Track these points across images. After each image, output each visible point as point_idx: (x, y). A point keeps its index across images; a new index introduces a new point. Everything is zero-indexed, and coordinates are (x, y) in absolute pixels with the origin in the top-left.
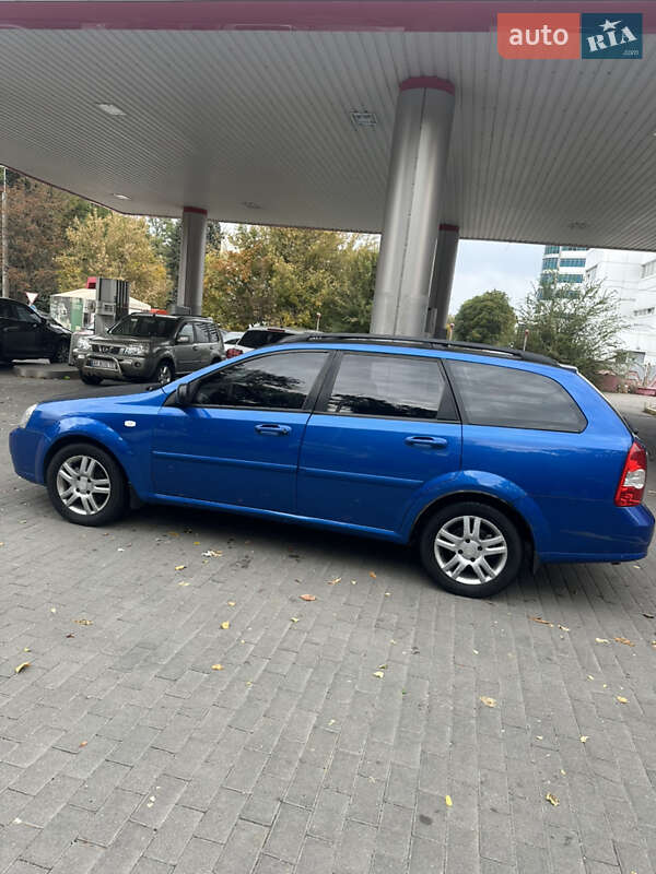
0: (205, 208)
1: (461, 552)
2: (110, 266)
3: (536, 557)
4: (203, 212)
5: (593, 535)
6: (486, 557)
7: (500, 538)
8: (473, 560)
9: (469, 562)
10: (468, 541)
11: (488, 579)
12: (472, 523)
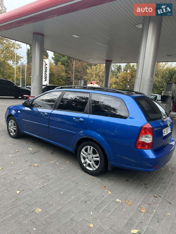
0: (111, 60)
1: (87, 158)
2: (96, 78)
3: (109, 164)
4: (111, 61)
5: (129, 159)
6: (94, 161)
7: (98, 155)
8: (91, 161)
9: (89, 162)
10: (89, 155)
11: (95, 169)
12: (90, 148)
